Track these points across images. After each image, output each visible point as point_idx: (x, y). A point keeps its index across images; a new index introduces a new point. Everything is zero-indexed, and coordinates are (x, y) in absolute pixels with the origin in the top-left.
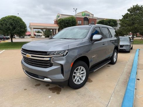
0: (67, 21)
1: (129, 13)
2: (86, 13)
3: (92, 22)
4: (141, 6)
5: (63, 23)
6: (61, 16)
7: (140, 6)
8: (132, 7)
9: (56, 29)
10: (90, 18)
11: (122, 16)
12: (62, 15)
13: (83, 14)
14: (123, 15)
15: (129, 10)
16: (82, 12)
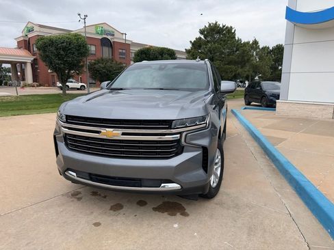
0: (63, 43)
1: (202, 37)
2: (106, 28)
3: (121, 51)
4: (224, 26)
5: (52, 49)
6: (36, 28)
7: (221, 26)
8: (207, 26)
9: (25, 63)
10: (115, 40)
11: (191, 42)
12: (41, 26)
13: (99, 29)
14: (193, 41)
15: (202, 32)
16: (96, 26)
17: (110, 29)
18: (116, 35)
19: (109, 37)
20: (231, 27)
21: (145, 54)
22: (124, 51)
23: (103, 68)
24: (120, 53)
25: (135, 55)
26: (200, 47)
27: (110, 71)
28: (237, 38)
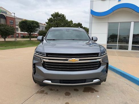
1: (52, 18)
2: (2, 9)
4: (61, 14)
8: (54, 13)
10: (7, 16)
14: (48, 19)
17: (5, 10)
18: (8, 13)
19: (4, 14)
20: (64, 15)
21: (25, 23)
22: (12, 21)
23: (3, 29)
24: (10, 22)
25: (19, 23)
26: (52, 21)
27: (7, 30)
28: (66, 19)
